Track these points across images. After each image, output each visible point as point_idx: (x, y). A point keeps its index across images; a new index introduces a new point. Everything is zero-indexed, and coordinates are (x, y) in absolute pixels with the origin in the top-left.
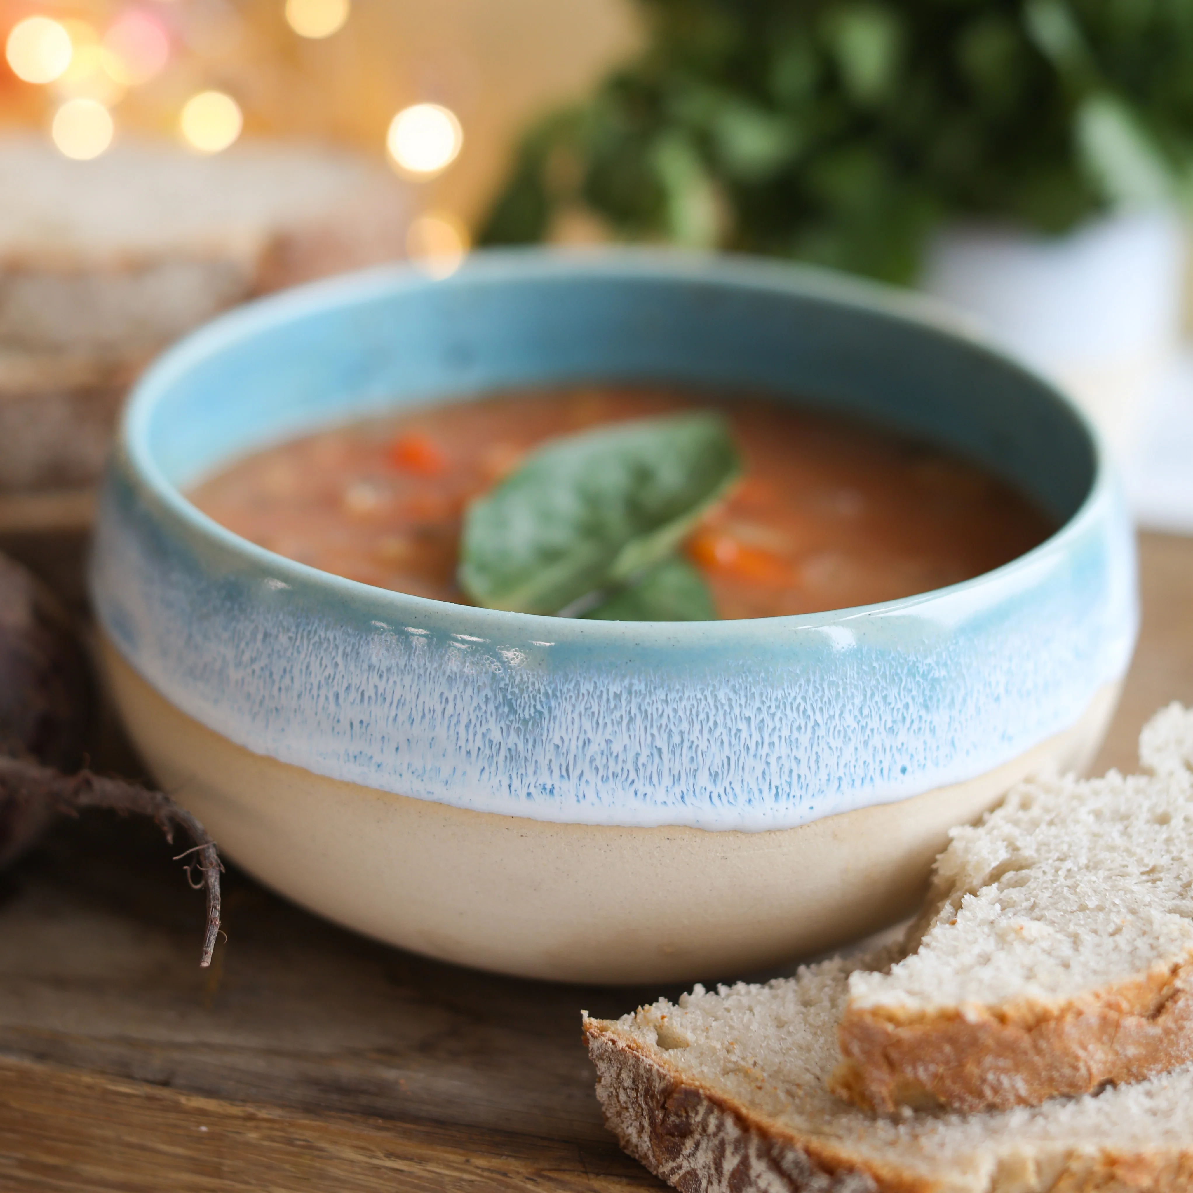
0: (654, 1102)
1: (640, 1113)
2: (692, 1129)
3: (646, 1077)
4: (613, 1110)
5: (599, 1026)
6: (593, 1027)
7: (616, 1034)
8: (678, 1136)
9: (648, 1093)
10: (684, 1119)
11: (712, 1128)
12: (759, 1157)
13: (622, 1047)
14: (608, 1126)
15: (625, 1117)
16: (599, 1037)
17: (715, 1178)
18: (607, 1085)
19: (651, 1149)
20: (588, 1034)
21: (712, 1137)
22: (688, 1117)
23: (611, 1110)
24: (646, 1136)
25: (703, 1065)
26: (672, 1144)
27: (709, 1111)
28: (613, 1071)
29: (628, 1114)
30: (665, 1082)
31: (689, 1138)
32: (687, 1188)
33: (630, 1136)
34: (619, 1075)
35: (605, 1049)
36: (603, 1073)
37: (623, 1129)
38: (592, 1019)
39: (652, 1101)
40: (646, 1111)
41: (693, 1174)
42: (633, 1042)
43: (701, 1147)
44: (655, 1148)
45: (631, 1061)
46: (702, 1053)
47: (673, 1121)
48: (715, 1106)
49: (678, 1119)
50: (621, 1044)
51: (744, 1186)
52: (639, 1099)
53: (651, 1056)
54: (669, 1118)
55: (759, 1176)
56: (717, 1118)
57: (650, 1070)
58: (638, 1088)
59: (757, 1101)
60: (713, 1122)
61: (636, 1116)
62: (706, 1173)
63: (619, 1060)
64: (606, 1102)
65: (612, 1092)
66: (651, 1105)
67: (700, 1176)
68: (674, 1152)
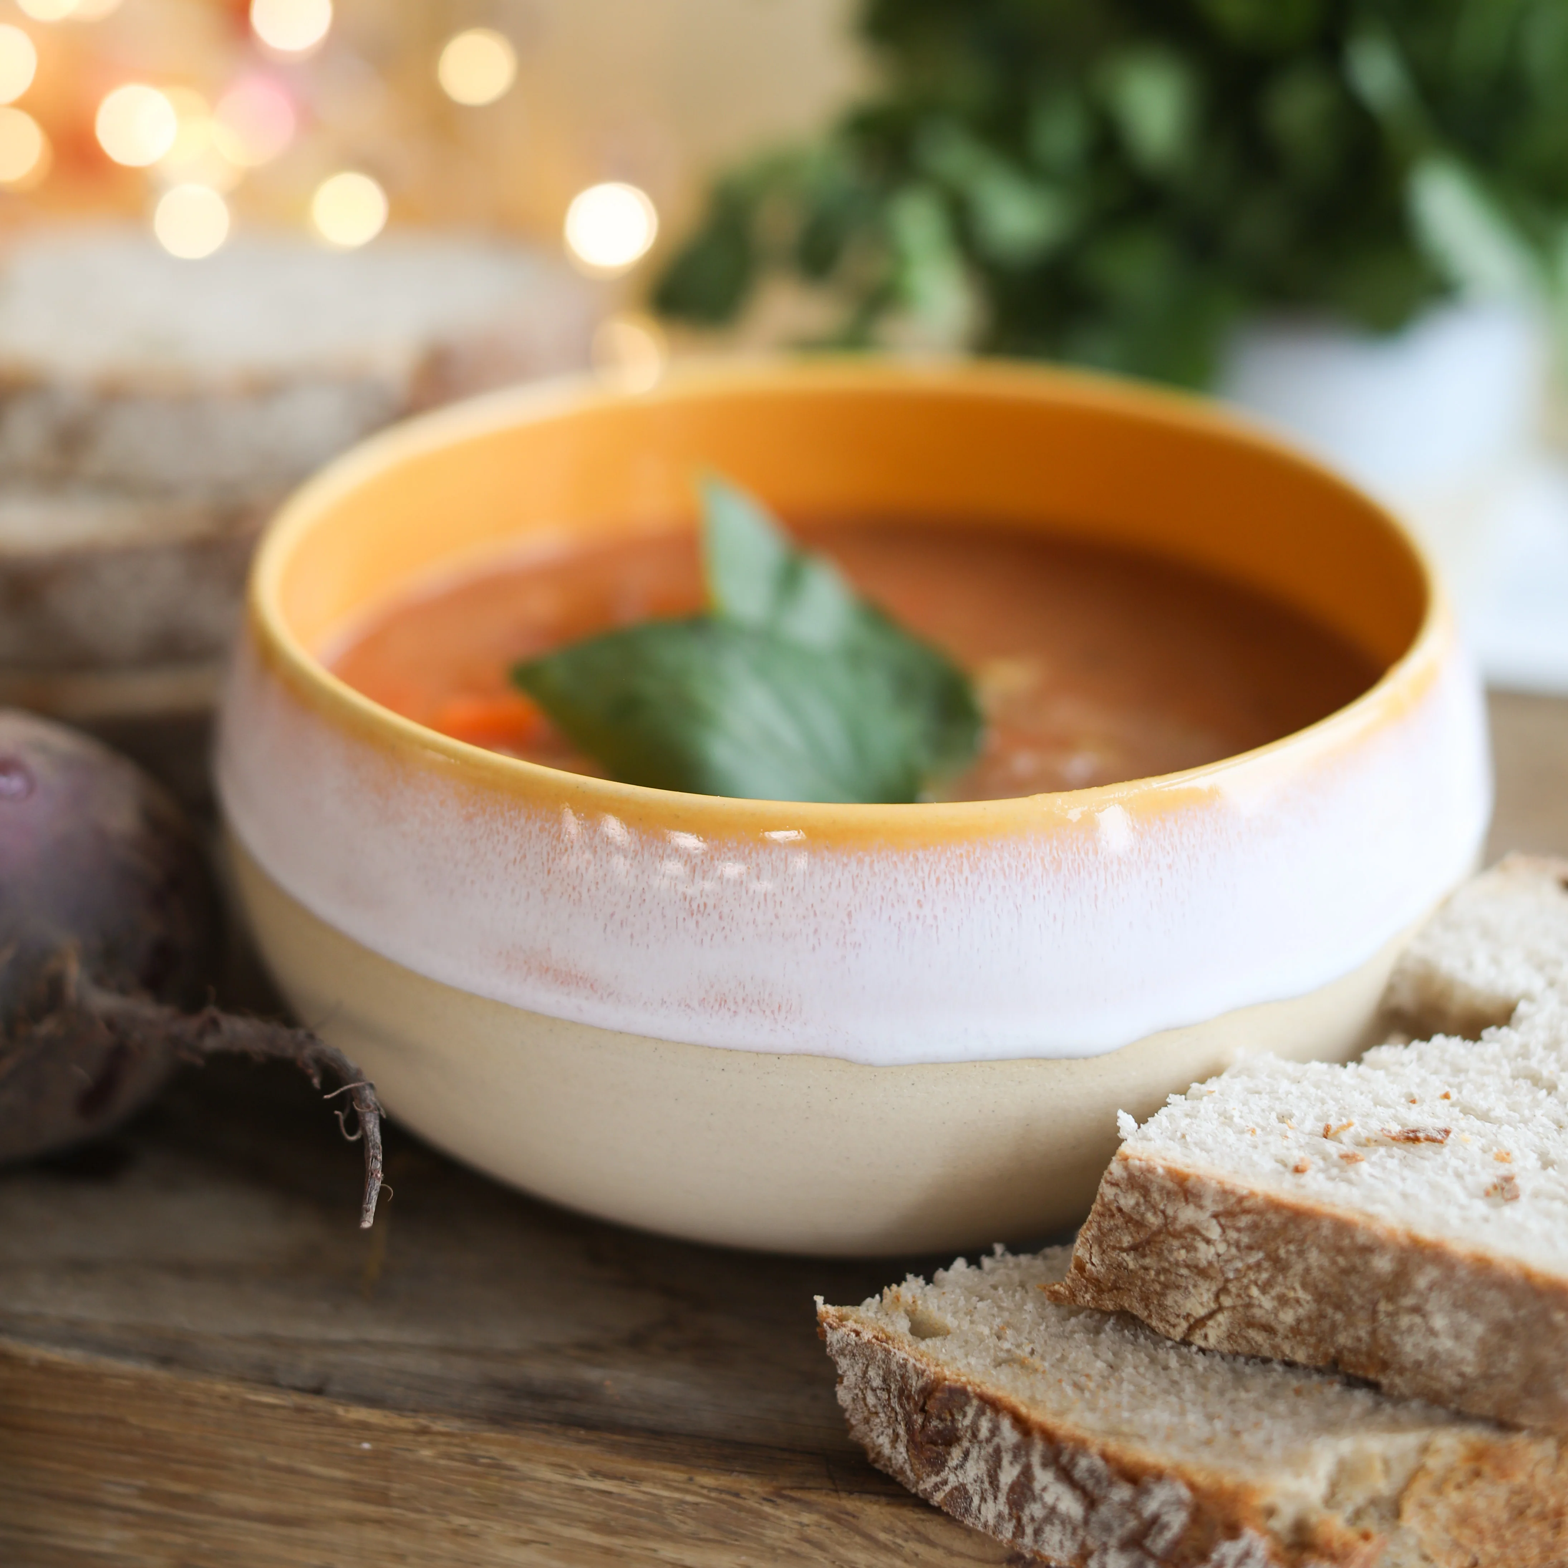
0: (911, 1404)
1: (893, 1419)
2: (959, 1435)
3: (900, 1375)
4: (859, 1416)
5: (837, 1315)
6: (831, 1316)
7: (859, 1323)
8: (941, 1445)
9: (903, 1393)
10: (949, 1424)
11: (984, 1433)
12: (1045, 1465)
13: (869, 1338)
14: (854, 1435)
15: (875, 1424)
16: (839, 1327)
17: (990, 1494)
18: (851, 1386)
19: (908, 1462)
20: (825, 1325)
21: (984, 1444)
22: (953, 1420)
23: (857, 1417)
24: (902, 1445)
25: (969, 1357)
26: (935, 1455)
27: (980, 1412)
28: (858, 1369)
29: (878, 1420)
30: (925, 1379)
31: (955, 1447)
32: (955, 1507)
33: (882, 1447)
34: (865, 1372)
35: (847, 1342)
36: (845, 1372)
37: (872, 1438)
38: (829, 1307)
39: (909, 1403)
40: (901, 1415)
41: (961, 1490)
42: (881, 1332)
43: (971, 1456)
44: (913, 1461)
45: (880, 1355)
46: (966, 1342)
47: (936, 1427)
48: (987, 1405)
49: (942, 1423)
50: (867, 1335)
51: (1026, 1501)
52: (892, 1401)
53: (904, 1348)
54: (930, 1422)
55: (1044, 1489)
56: (991, 1420)
57: (904, 1366)
58: (891, 1387)
59: (1038, 1397)
60: (985, 1426)
61: (889, 1421)
62: (978, 1488)
63: (864, 1354)
64: (850, 1407)
65: (857, 1395)
66: (908, 1408)
67: (971, 1492)
68: (938, 1464)
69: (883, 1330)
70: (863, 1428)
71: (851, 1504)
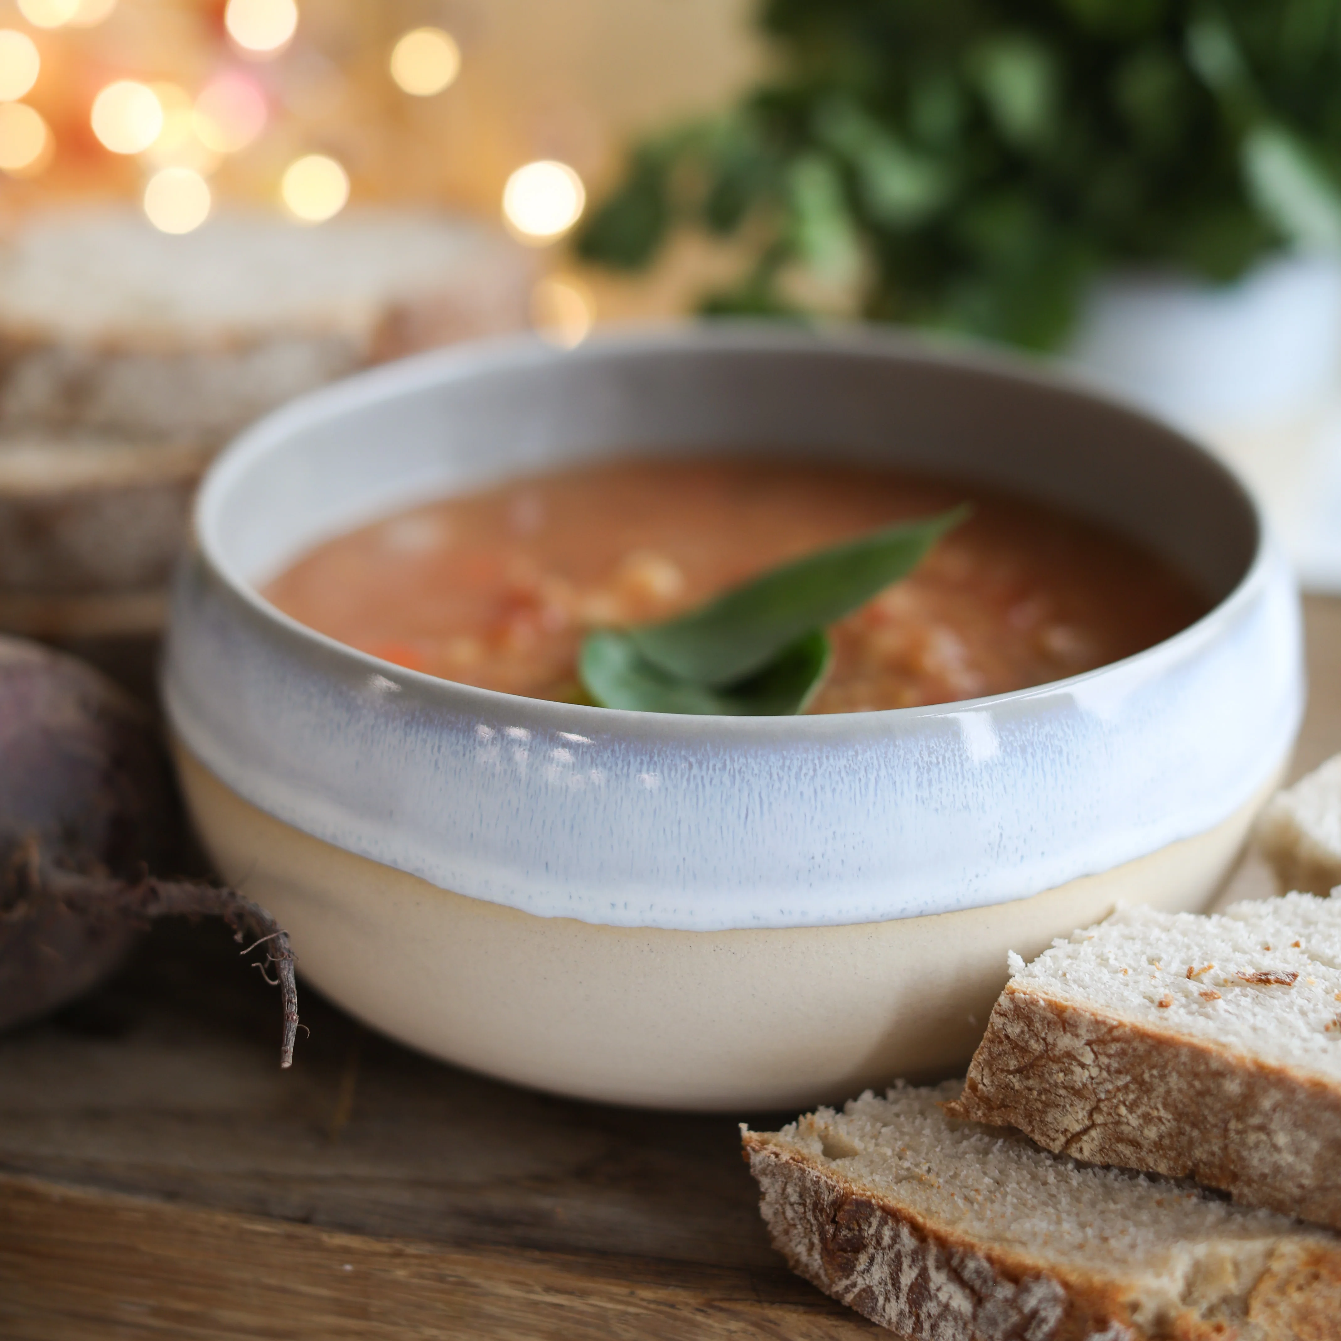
0: (824, 1216)
1: (809, 1230)
2: (865, 1243)
3: (814, 1191)
4: (780, 1228)
5: (759, 1140)
6: (754, 1141)
7: (778, 1146)
8: (850, 1251)
9: (817, 1207)
10: (857, 1233)
11: (886, 1241)
12: (938, 1268)
13: (786, 1159)
14: (776, 1245)
15: (793, 1234)
16: (761, 1150)
17: (893, 1294)
18: (772, 1202)
19: (823, 1267)
20: (749, 1148)
21: (887, 1251)
22: (860, 1230)
23: (778, 1229)
24: (817, 1253)
25: (874, 1174)
26: (845, 1261)
27: (883, 1222)
28: (778, 1186)
29: (796, 1231)
30: (835, 1194)
31: (862, 1254)
32: (863, 1307)
33: (800, 1255)
34: (784, 1190)
35: (768, 1163)
36: (767, 1189)
37: (791, 1247)
38: (752, 1133)
39: (822, 1216)
40: (815, 1226)
41: (868, 1291)
42: (797, 1154)
43: (876, 1261)
44: (827, 1266)
45: (797, 1174)
46: (872, 1162)
47: (845, 1236)
48: (889, 1217)
49: (850, 1233)
50: (785, 1157)
51: (924, 1301)
52: (807, 1214)
53: (817, 1167)
54: (840, 1232)
55: (939, 1289)
56: (892, 1229)
57: (817, 1182)
58: (806, 1202)
59: (933, 1209)
60: (887, 1233)
61: (805, 1233)
62: (882, 1290)
63: (782, 1173)
64: (772, 1220)
65: (777, 1209)
66: (821, 1220)
67: (877, 1293)
68: (848, 1269)
69: (799, 1153)
70: (784, 1239)
71: (773, 1313)
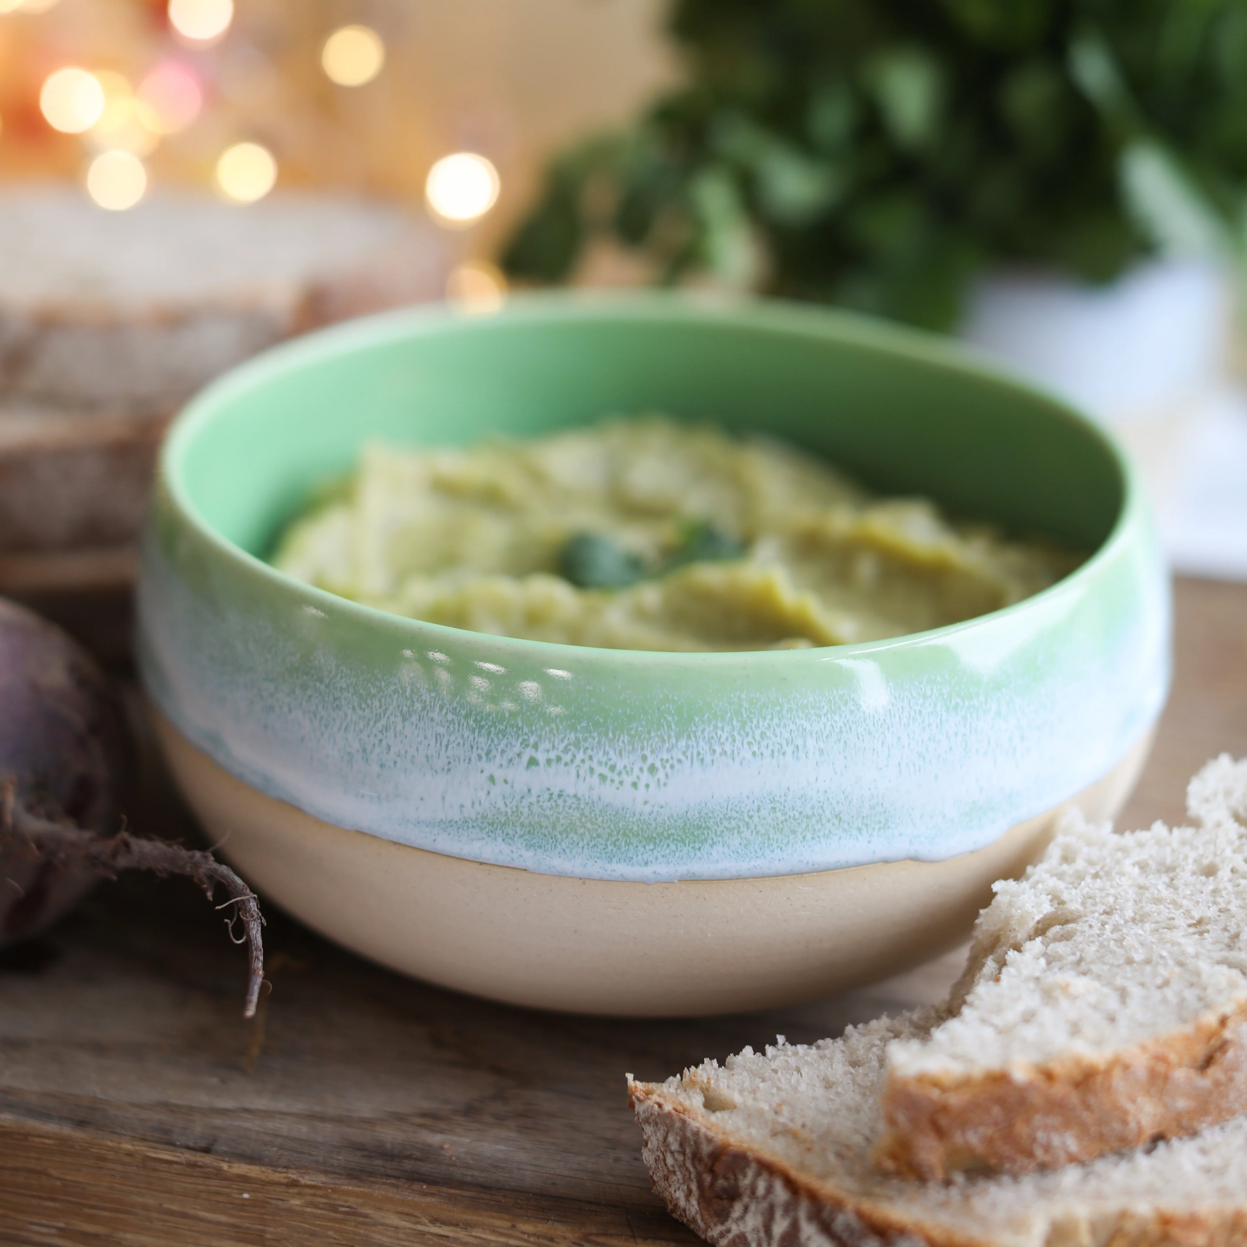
0: (702, 1165)
1: (688, 1176)
2: (740, 1192)
3: (693, 1141)
4: (660, 1174)
5: (644, 1089)
6: (639, 1090)
7: (661, 1097)
8: (726, 1199)
9: (696, 1157)
10: (732, 1181)
11: (761, 1191)
12: (809, 1219)
14: (656, 1189)
15: (673, 1180)
16: (645, 1100)
17: (764, 1241)
18: (654, 1149)
19: (699, 1212)
20: (634, 1097)
21: (761, 1201)
22: (736, 1179)
23: (658, 1174)
24: (694, 1199)
25: (751, 1128)
26: (721, 1208)
27: (758, 1175)
28: (660, 1135)
29: (675, 1178)
30: (713, 1145)
31: (737, 1202)
33: (678, 1200)
34: (665, 1138)
35: (651, 1112)
36: (649, 1137)
37: (671, 1193)
38: (638, 1083)
39: (700, 1165)
40: (694, 1174)
41: (742, 1237)
42: (679, 1105)
43: (750, 1210)
44: (703, 1212)
45: (678, 1124)
46: (749, 1115)
47: (721, 1185)
48: (763, 1169)
49: (727, 1182)
50: (668, 1108)
52: (687, 1162)
53: (698, 1118)
54: (717, 1181)
55: (809, 1239)
56: (766, 1181)
57: (697, 1133)
58: (685, 1150)
59: (806, 1163)
60: (762, 1185)
61: (684, 1179)
62: (755, 1236)
63: (665, 1123)
64: (653, 1166)
65: (659, 1156)
66: (699, 1168)
67: (750, 1239)
68: (723, 1216)
69: (681, 1104)
70: (663, 1183)
